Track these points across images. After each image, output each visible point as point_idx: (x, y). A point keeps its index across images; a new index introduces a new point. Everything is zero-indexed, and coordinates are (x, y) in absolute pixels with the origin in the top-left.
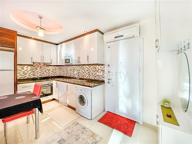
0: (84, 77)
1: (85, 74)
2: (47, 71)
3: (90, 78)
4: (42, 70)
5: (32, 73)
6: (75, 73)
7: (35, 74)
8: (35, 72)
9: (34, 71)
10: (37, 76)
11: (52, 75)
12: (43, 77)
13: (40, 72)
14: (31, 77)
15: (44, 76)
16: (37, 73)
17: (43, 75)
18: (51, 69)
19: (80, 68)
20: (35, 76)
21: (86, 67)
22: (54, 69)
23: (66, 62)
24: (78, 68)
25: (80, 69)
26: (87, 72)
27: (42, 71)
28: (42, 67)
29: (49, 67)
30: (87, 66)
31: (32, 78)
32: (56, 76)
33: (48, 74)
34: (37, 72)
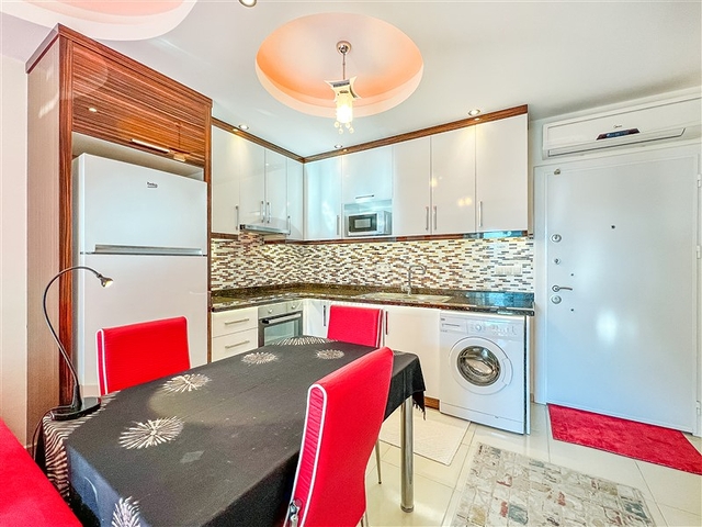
0: (428, 284)
1: (436, 271)
2: (264, 262)
3: (461, 286)
4: (251, 259)
5: (220, 272)
6: (382, 270)
7: (230, 275)
8: (230, 268)
9: (226, 261)
10: (237, 284)
11: (276, 278)
12: (252, 285)
13: (245, 269)
14: (219, 286)
15: (257, 282)
16: (237, 272)
17: (253, 277)
18: (275, 255)
19: (405, 251)
20: (231, 284)
21: (440, 247)
22: (284, 256)
23: (352, 228)
24: (396, 251)
25: (410, 255)
26: (444, 265)
27: (249, 263)
28: (251, 246)
29: (270, 246)
30: (444, 242)
31: (221, 288)
32: (288, 282)
33: (267, 274)
34: (238, 266)
